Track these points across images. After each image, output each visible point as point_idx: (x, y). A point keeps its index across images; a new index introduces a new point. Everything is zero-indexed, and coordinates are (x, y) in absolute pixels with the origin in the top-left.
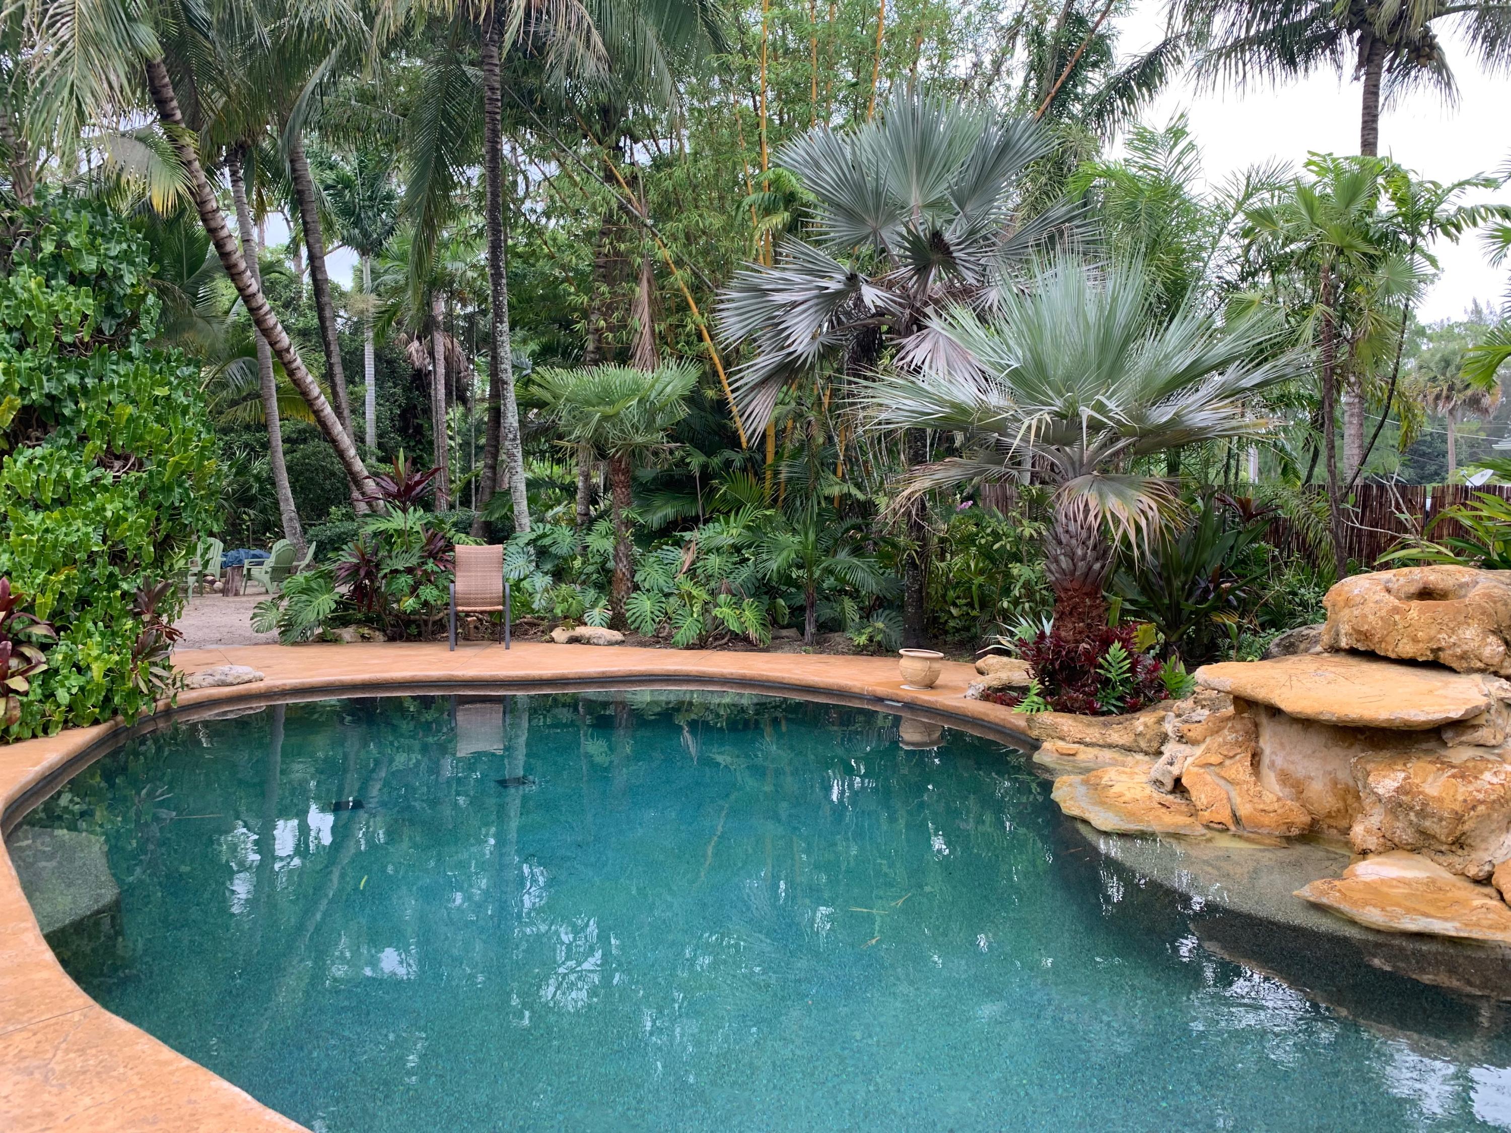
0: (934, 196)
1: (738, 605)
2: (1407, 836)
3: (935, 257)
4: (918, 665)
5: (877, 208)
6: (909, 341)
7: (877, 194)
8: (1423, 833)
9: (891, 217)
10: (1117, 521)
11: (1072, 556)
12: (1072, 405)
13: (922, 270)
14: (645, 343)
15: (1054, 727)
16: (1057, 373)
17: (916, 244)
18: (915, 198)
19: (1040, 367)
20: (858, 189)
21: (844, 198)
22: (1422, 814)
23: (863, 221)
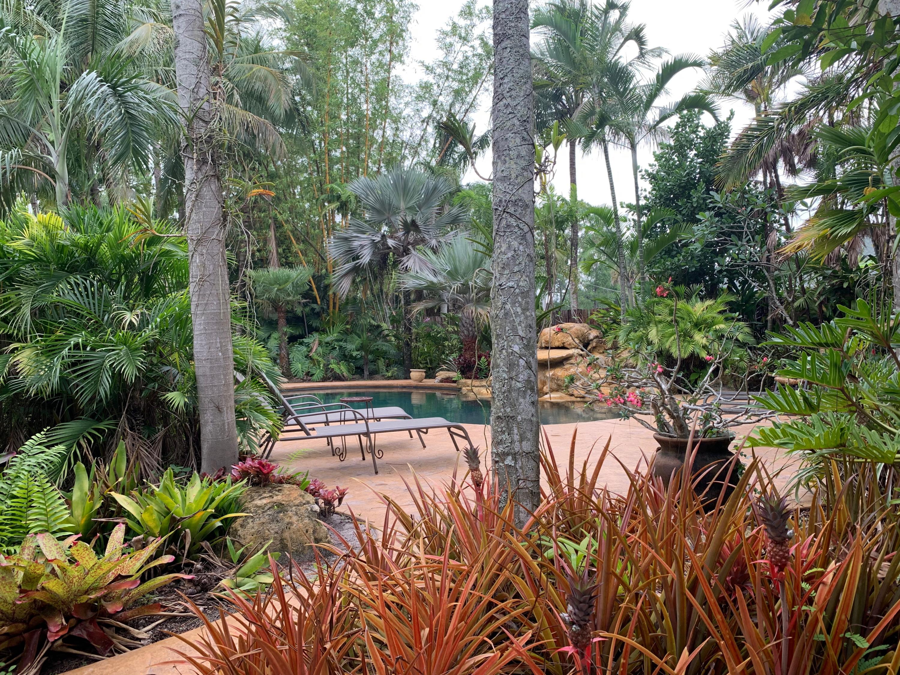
0: (410, 204)
1: (338, 364)
2: (555, 386)
3: (412, 228)
4: (417, 374)
5: (389, 209)
6: (405, 259)
7: (390, 205)
8: (559, 385)
9: (395, 213)
10: (481, 315)
11: (468, 330)
12: (467, 281)
13: (407, 232)
14: (274, 258)
15: (466, 383)
16: (461, 271)
17: (405, 223)
18: (402, 205)
19: (456, 269)
20: (382, 203)
21: (377, 206)
22: (558, 380)
23: (384, 214)
